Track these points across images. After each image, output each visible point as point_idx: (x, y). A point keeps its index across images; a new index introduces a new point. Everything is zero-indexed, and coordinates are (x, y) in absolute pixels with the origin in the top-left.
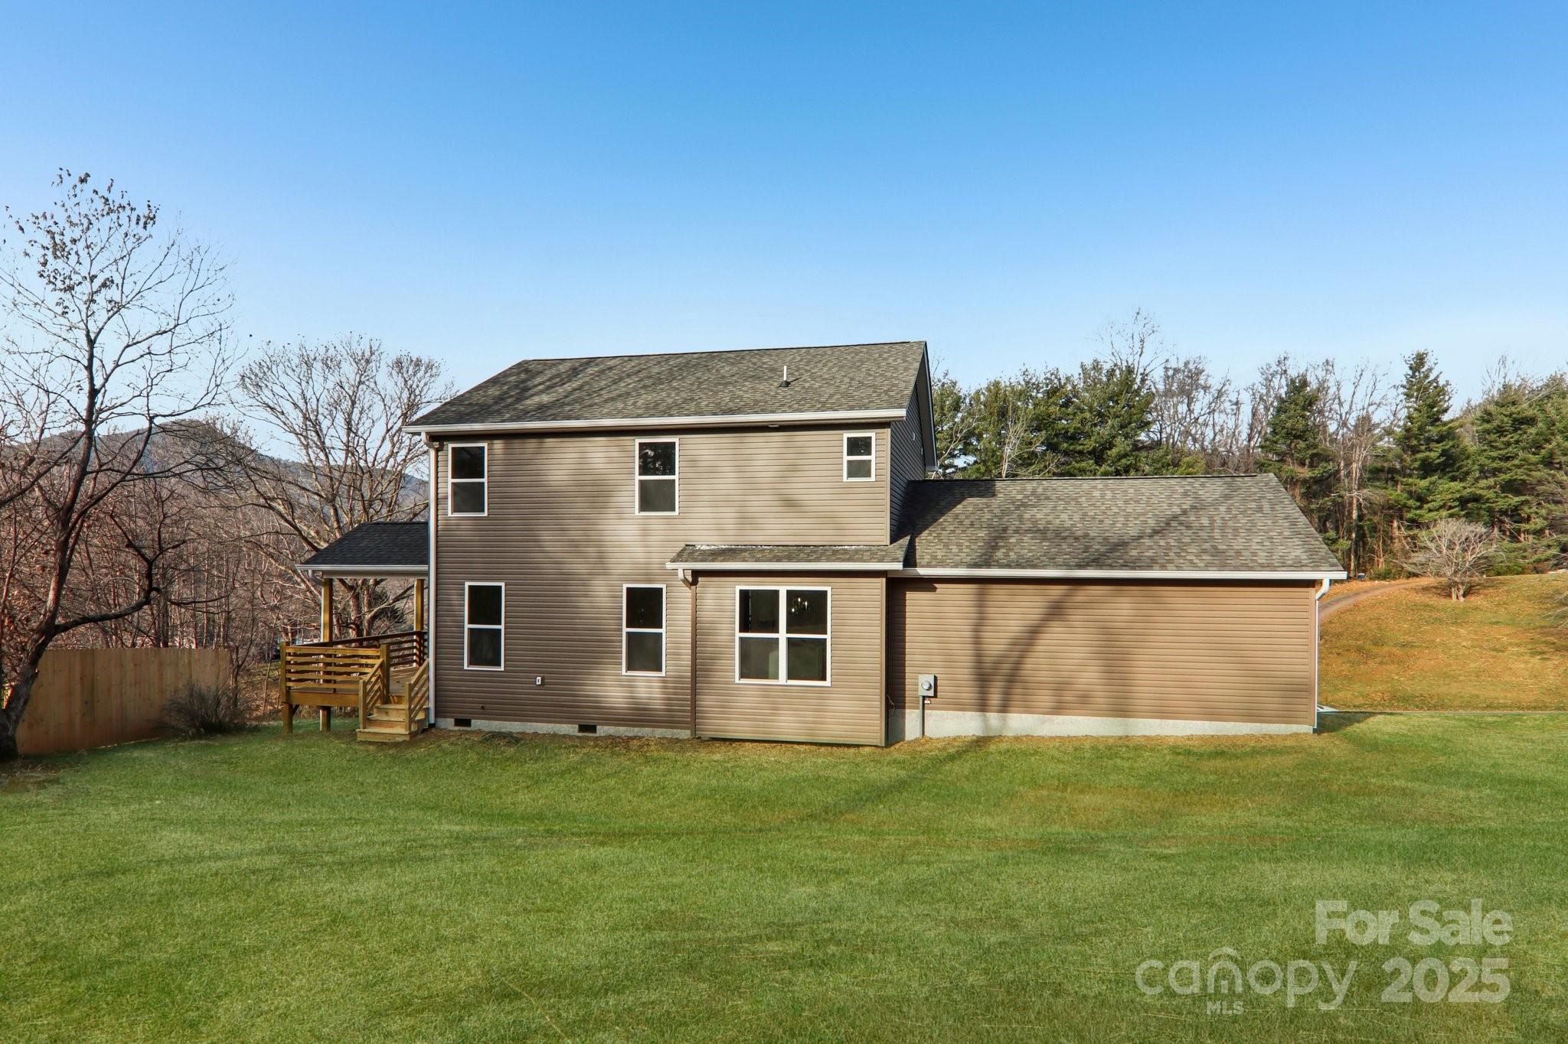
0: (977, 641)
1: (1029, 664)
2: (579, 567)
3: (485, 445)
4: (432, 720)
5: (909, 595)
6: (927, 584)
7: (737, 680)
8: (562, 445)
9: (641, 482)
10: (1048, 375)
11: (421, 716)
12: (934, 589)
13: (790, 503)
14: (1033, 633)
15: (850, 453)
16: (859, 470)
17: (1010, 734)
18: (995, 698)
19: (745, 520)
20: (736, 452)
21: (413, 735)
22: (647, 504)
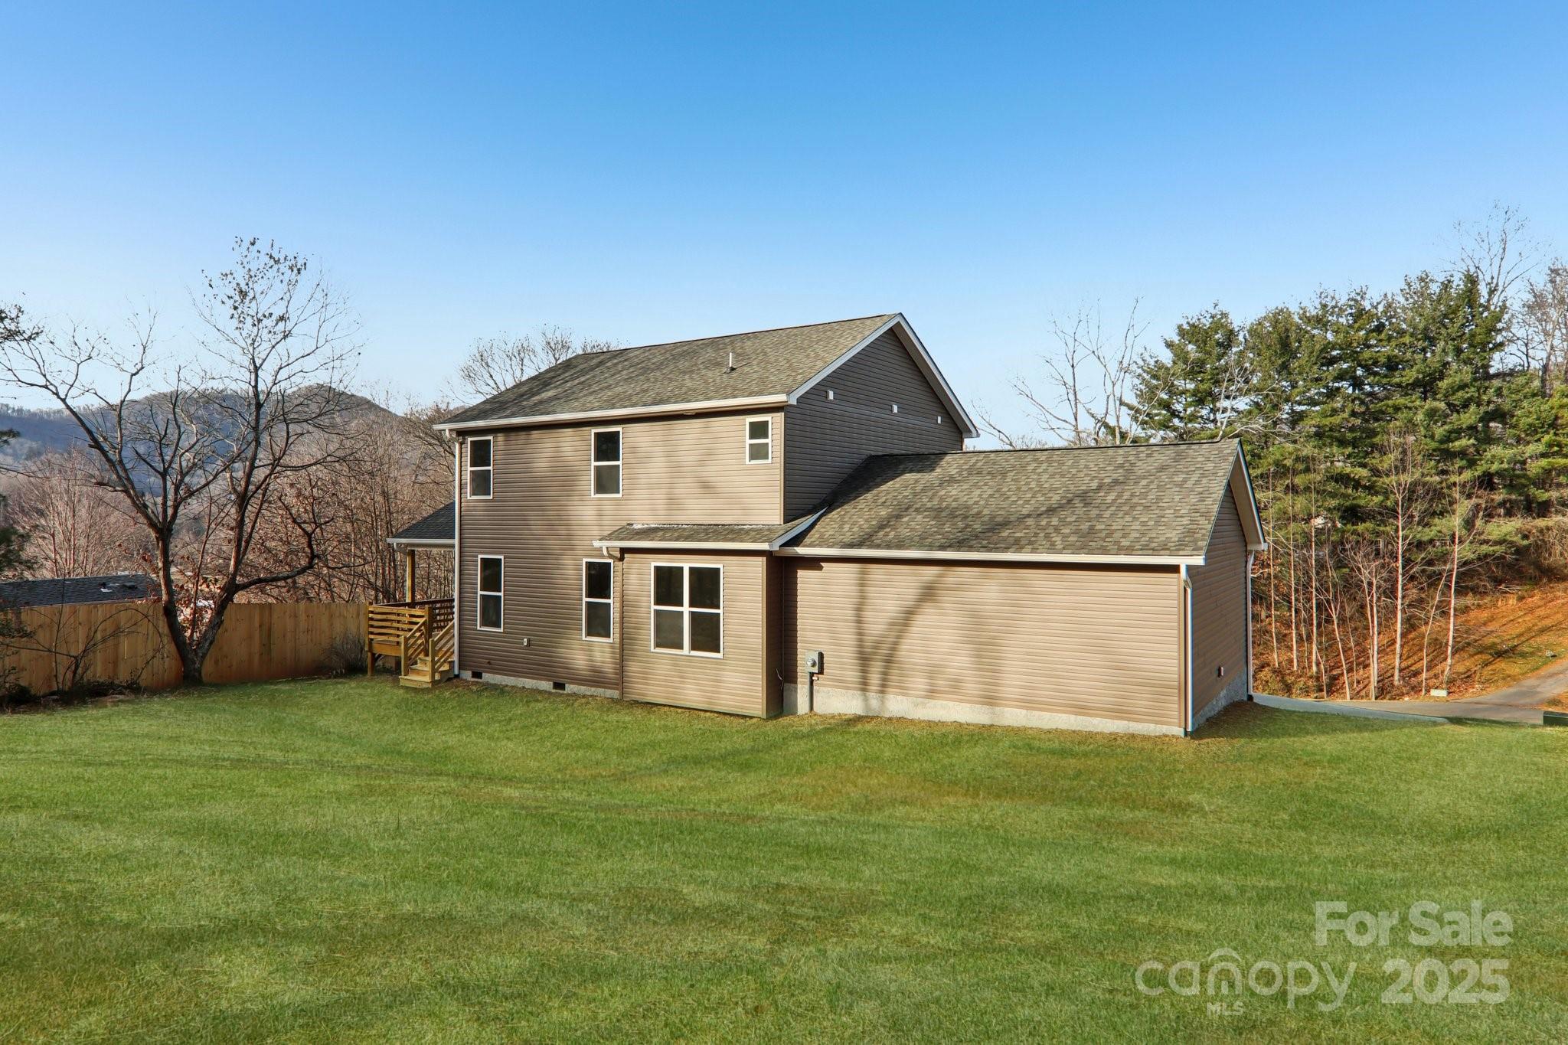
0: (859, 621)
1: (905, 646)
2: (552, 543)
3: (490, 438)
4: (456, 672)
5: (801, 573)
6: (814, 563)
7: (652, 649)
8: (544, 436)
9: (597, 468)
10: (1353, 295)
11: (446, 667)
12: (820, 568)
13: (706, 487)
14: (909, 614)
15: (752, 437)
16: (758, 453)
17: (887, 715)
18: (875, 679)
19: (673, 503)
20: (666, 438)
21: (434, 682)
22: (601, 488)
